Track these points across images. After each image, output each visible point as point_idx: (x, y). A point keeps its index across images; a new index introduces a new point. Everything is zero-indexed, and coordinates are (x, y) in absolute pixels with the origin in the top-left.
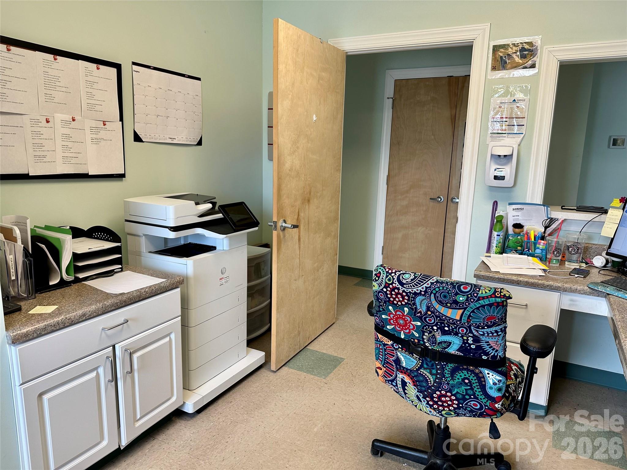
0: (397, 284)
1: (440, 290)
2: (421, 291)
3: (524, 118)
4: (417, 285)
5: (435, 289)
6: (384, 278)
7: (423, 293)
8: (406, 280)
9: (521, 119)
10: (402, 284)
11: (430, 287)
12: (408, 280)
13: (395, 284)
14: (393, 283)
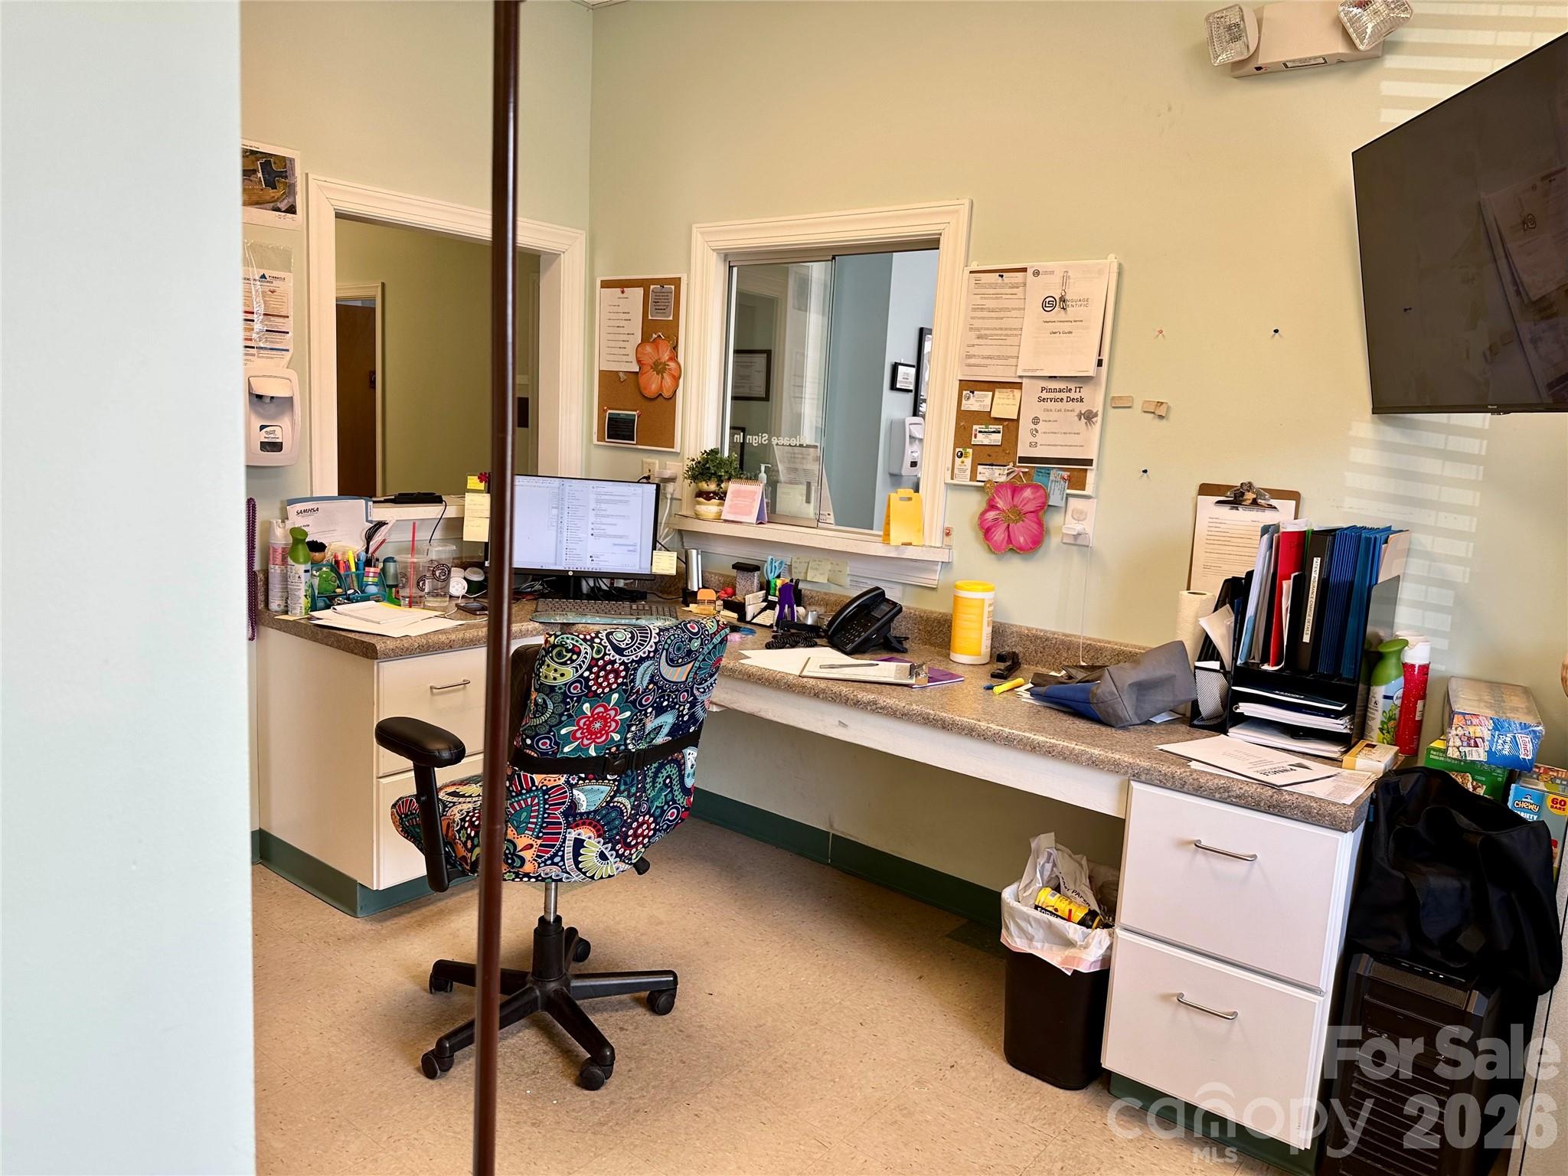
0: (612, 655)
1: (672, 641)
2: (649, 652)
3: (288, 317)
4: (643, 645)
5: (666, 643)
6: (588, 652)
7: (652, 655)
8: (625, 642)
9: (281, 320)
10: (619, 651)
11: (659, 641)
12: (626, 642)
13: (609, 655)
14: (605, 654)
